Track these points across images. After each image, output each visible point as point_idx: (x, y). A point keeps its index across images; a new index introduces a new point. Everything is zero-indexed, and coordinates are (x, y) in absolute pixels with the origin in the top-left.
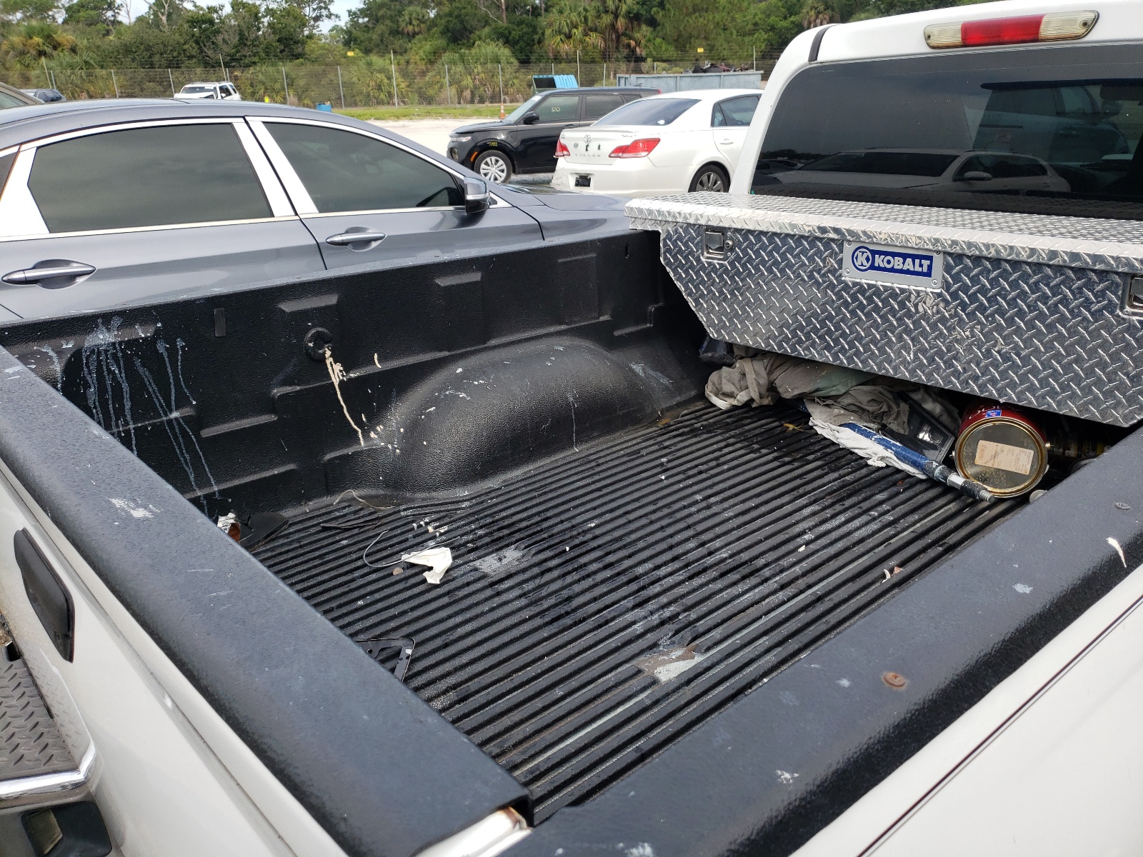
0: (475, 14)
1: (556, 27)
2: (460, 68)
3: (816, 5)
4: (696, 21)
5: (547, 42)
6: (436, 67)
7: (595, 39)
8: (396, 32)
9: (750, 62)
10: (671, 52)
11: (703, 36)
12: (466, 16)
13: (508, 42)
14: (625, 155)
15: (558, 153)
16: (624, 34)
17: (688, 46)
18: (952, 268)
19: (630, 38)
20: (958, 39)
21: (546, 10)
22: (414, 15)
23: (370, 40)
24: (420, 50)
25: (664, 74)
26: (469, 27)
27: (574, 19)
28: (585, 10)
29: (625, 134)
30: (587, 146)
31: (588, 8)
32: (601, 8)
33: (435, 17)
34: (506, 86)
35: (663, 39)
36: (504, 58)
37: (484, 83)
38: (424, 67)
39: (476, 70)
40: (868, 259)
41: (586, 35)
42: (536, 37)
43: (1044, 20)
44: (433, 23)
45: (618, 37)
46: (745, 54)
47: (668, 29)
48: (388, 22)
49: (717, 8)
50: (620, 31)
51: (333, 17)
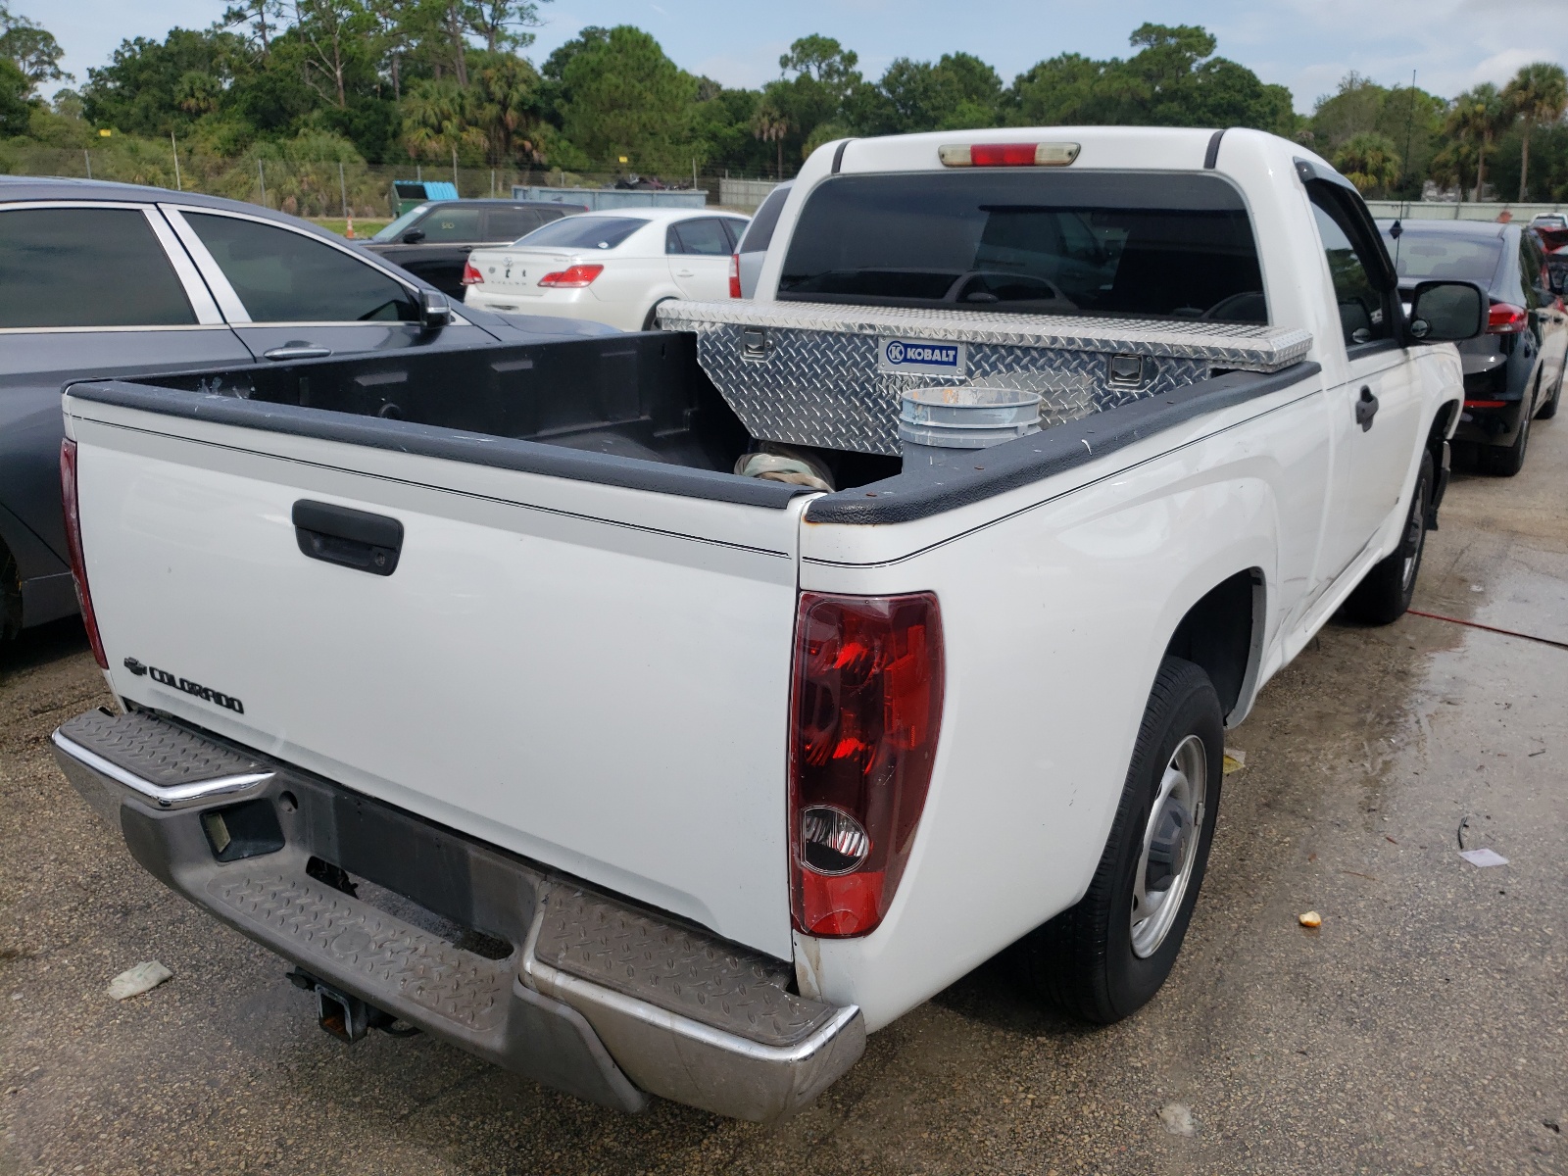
0: (298, 91)
1: (418, 116)
2: (280, 166)
3: (769, 110)
4: (612, 121)
5: (405, 137)
6: (241, 160)
7: (475, 136)
8: (169, 107)
9: (690, 179)
10: (582, 159)
11: (624, 141)
12: (283, 91)
13: (348, 132)
14: (559, 284)
15: (466, 280)
16: (516, 132)
17: (606, 152)
18: (974, 357)
19: (525, 138)
20: (968, 159)
21: (404, 92)
22: (198, 84)
23: (127, 114)
24: (210, 136)
25: (577, 188)
26: (288, 108)
27: (445, 107)
28: (460, 95)
29: (559, 258)
30: (508, 271)
31: (464, 93)
32: (484, 95)
33: (232, 88)
34: (349, 193)
35: (571, 141)
36: (346, 155)
37: (316, 187)
38: (220, 161)
39: (303, 170)
40: (901, 353)
41: (462, 129)
42: (390, 129)
43: (1038, 148)
44: (229, 99)
45: (508, 135)
46: (682, 168)
47: (577, 129)
48: (155, 91)
49: (643, 105)
50: (512, 126)
51: (63, 77)
